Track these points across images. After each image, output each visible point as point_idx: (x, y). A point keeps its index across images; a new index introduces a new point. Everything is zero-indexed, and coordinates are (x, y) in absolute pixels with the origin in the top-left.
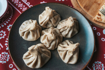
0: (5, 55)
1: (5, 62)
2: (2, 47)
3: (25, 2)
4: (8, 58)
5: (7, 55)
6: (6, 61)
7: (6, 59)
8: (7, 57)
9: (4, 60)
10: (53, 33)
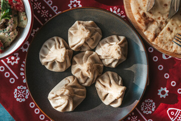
0: (23, 90)
1: (24, 100)
2: (17, 78)
3: (50, 5)
4: (27, 94)
5: (25, 90)
6: (25, 98)
7: (25, 95)
8: (25, 92)
9: (22, 98)
10: (91, 71)
